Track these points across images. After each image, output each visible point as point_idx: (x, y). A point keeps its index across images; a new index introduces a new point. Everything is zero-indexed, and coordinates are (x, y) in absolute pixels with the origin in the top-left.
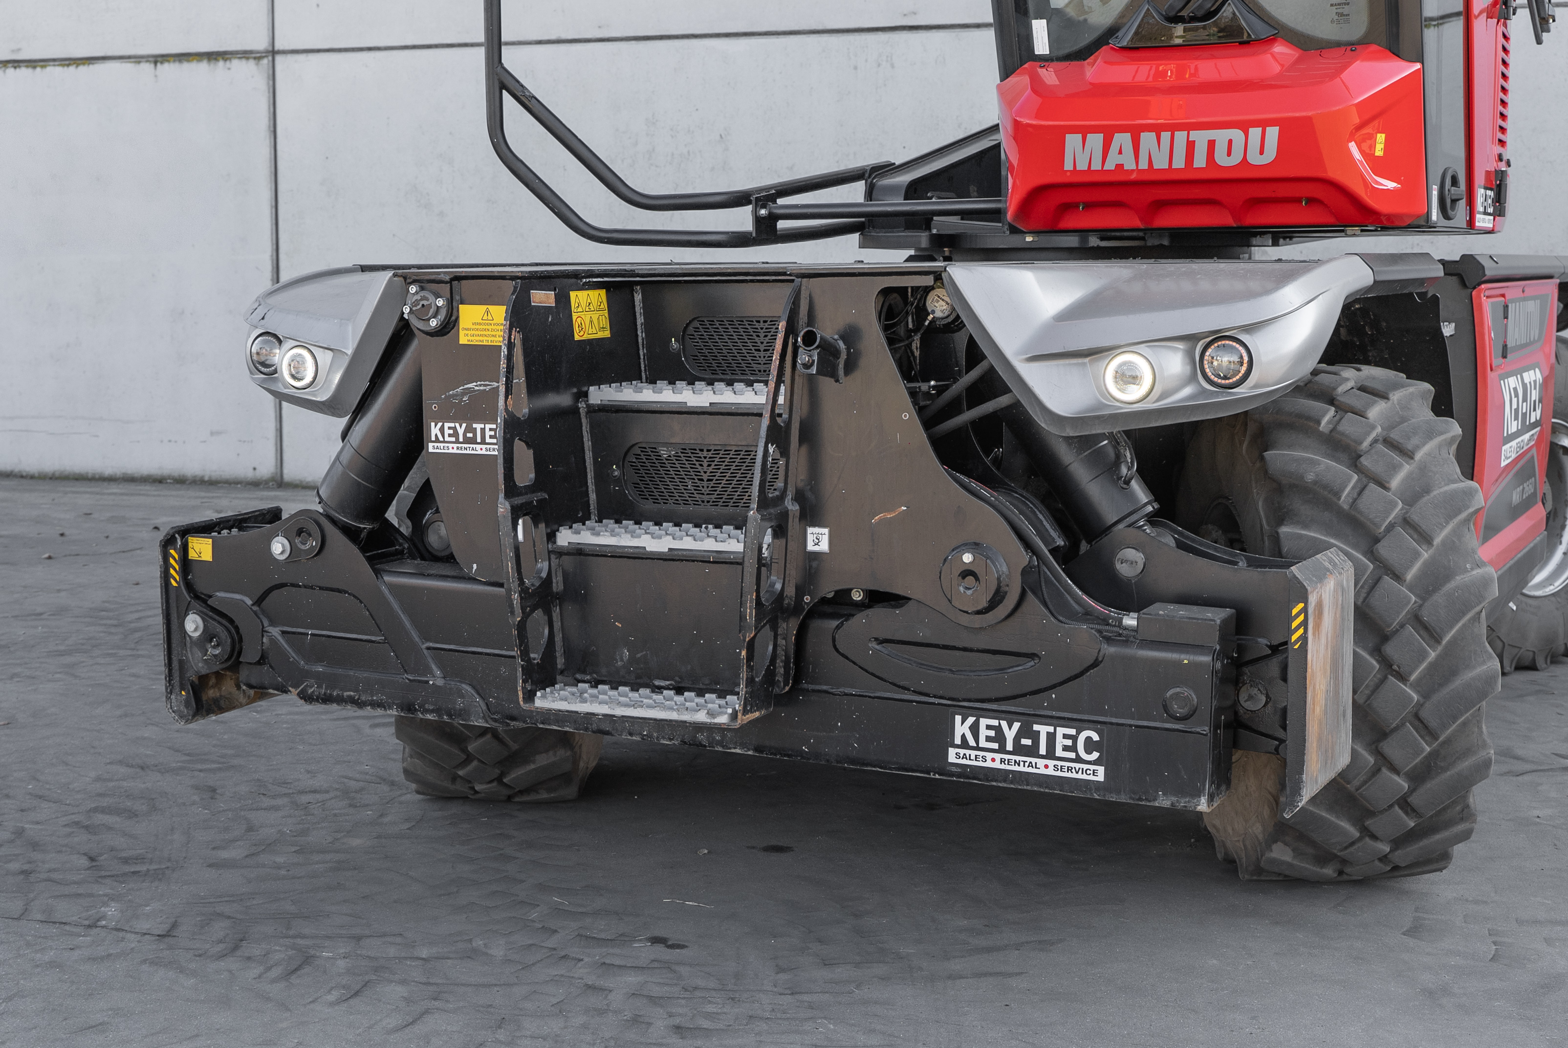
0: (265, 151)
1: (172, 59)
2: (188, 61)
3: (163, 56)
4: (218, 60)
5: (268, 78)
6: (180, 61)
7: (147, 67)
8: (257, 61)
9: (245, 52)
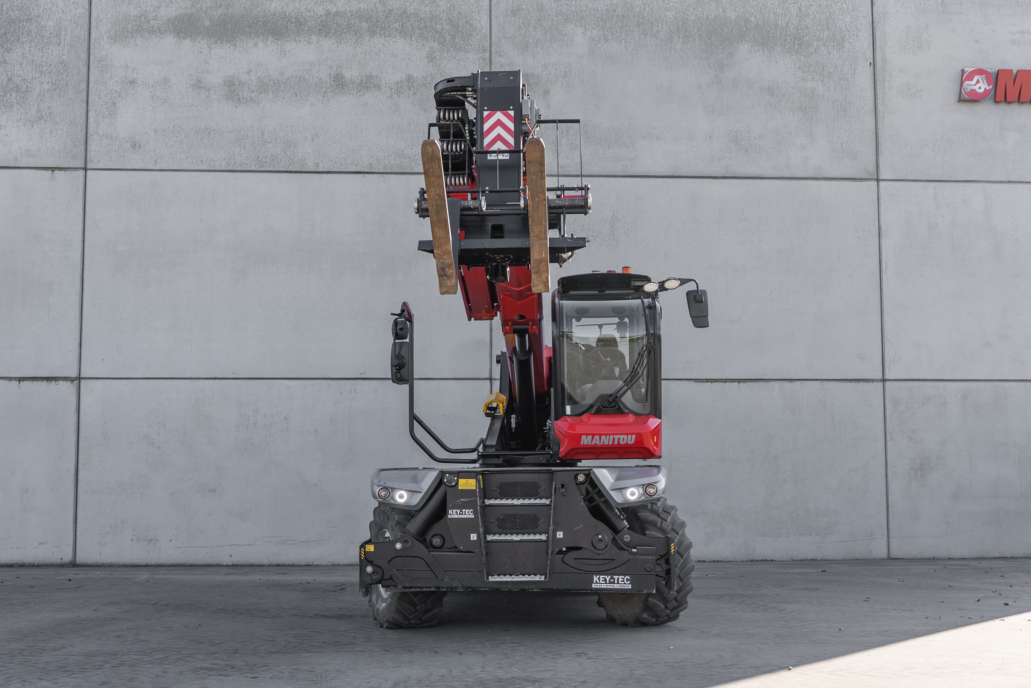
0: (74, 420)
1: (28, 379)
2: (37, 381)
3: (23, 378)
4: (52, 381)
5: (77, 389)
6: (32, 380)
7: (15, 383)
8: (72, 381)
9: (65, 378)
